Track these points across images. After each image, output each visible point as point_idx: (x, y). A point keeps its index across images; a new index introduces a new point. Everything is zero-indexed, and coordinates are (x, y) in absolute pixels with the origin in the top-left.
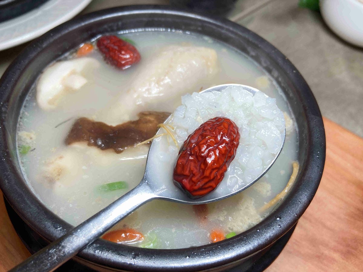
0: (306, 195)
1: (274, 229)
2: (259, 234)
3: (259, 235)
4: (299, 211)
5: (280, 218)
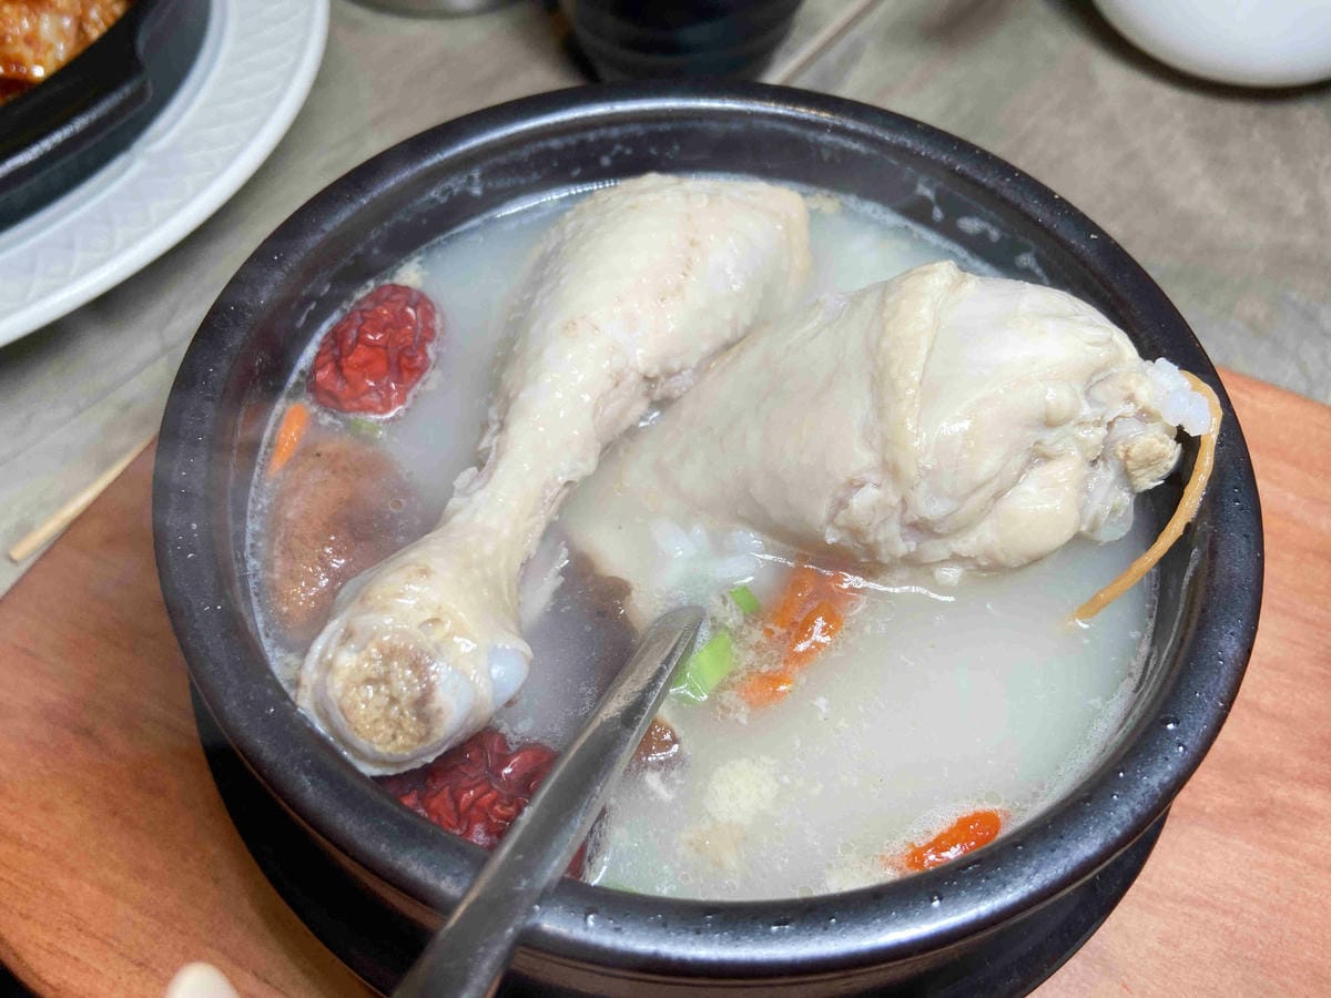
0: (1232, 634)
1: (1167, 759)
2: (1127, 787)
3: (1129, 788)
4: (1225, 690)
5: (1176, 722)
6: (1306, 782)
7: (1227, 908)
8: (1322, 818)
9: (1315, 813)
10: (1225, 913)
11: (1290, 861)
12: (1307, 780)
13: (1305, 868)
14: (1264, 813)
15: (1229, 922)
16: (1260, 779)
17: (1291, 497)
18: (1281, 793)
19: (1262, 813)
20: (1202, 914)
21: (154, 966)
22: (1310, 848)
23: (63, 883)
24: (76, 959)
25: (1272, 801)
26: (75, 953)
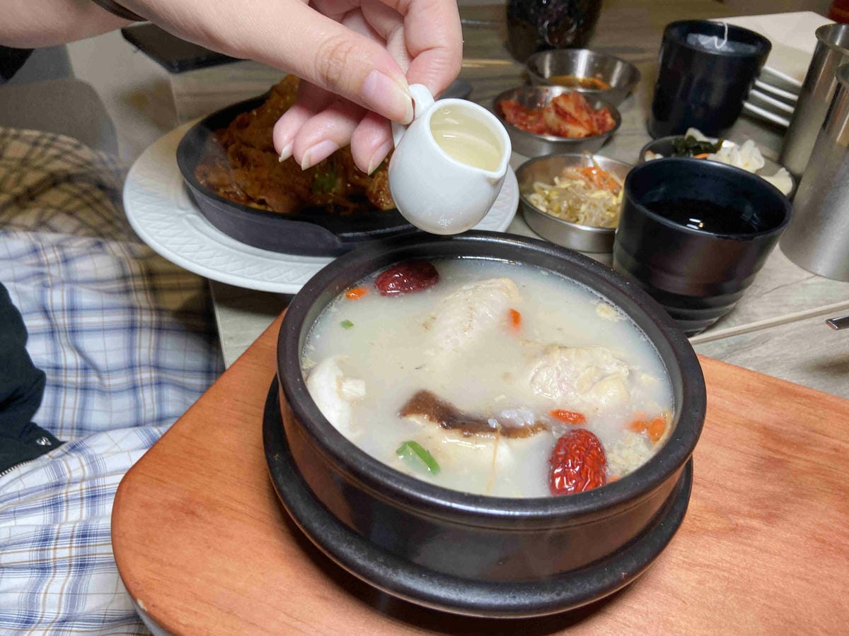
6: (751, 517)
7: (724, 569)
8: (760, 531)
9: (757, 529)
10: (724, 571)
11: (749, 549)
12: (751, 516)
13: (755, 551)
14: (735, 530)
15: (726, 574)
16: (730, 516)
17: (727, 403)
18: (741, 521)
19: (734, 530)
20: (714, 571)
21: (235, 612)
22: (756, 543)
23: (186, 579)
24: (196, 613)
25: (737, 525)
26: (194, 609)
